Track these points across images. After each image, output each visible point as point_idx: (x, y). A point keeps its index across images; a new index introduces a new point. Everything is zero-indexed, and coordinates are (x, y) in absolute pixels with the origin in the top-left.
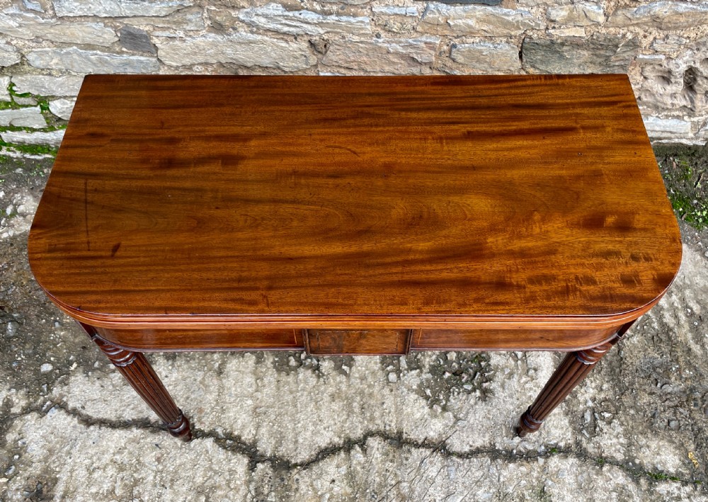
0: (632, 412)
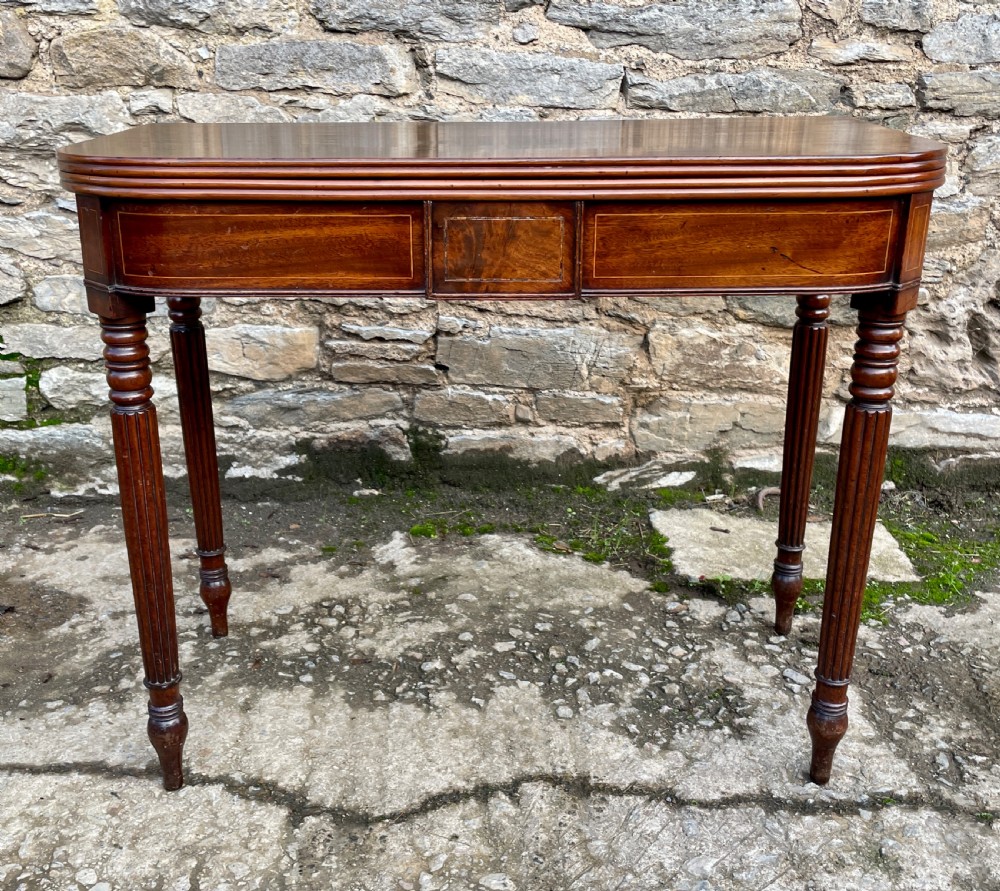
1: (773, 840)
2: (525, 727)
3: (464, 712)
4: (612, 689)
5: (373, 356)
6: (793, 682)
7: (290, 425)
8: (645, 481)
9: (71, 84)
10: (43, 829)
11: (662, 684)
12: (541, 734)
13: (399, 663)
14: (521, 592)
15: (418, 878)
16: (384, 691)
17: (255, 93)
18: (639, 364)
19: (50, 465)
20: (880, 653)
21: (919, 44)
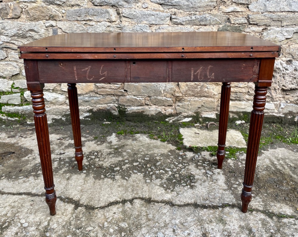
0: (265, 194)
1: (195, 215)
2: (137, 185)
3: (123, 181)
4: (161, 175)
5: (108, 88)
6: (209, 174)
7: (87, 105)
8: (179, 120)
9: (30, 20)
10: (14, 209)
11: (174, 174)
12: (141, 187)
13: (108, 168)
14: (143, 150)
15: (104, 223)
16: (104, 175)
17: (76, 21)
18: (177, 90)
19: (27, 115)
20: (233, 167)
21: (248, 7)
